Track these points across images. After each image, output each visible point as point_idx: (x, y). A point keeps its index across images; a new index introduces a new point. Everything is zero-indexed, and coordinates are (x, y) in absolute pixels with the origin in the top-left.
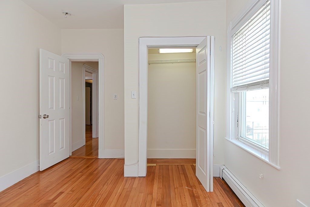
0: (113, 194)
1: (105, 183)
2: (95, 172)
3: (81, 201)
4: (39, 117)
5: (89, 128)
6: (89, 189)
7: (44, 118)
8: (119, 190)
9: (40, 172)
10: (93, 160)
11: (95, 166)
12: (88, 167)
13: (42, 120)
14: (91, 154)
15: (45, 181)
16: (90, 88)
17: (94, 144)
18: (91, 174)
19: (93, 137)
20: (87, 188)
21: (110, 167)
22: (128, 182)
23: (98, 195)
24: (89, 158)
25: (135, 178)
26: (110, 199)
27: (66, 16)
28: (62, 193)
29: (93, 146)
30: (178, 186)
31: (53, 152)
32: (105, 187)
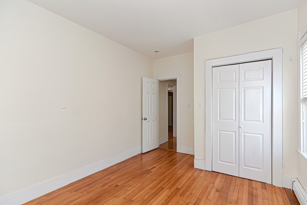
0: (185, 176)
1: (180, 168)
2: (174, 160)
3: (165, 174)
4: (142, 119)
5: (171, 129)
6: (169, 169)
7: (145, 120)
8: (189, 174)
9: (142, 154)
10: (173, 152)
11: (174, 157)
12: (169, 156)
13: (143, 121)
14: (172, 148)
15: (145, 159)
16: (171, 96)
17: (174, 141)
18: (171, 161)
19: (173, 136)
20: (169, 168)
21: (184, 160)
22: (196, 171)
23: (175, 174)
24: (170, 150)
25: (202, 170)
26: (183, 178)
27: (156, 54)
28: (154, 167)
29: (173, 143)
30: (239, 185)
31: (149, 142)
32: (180, 171)
